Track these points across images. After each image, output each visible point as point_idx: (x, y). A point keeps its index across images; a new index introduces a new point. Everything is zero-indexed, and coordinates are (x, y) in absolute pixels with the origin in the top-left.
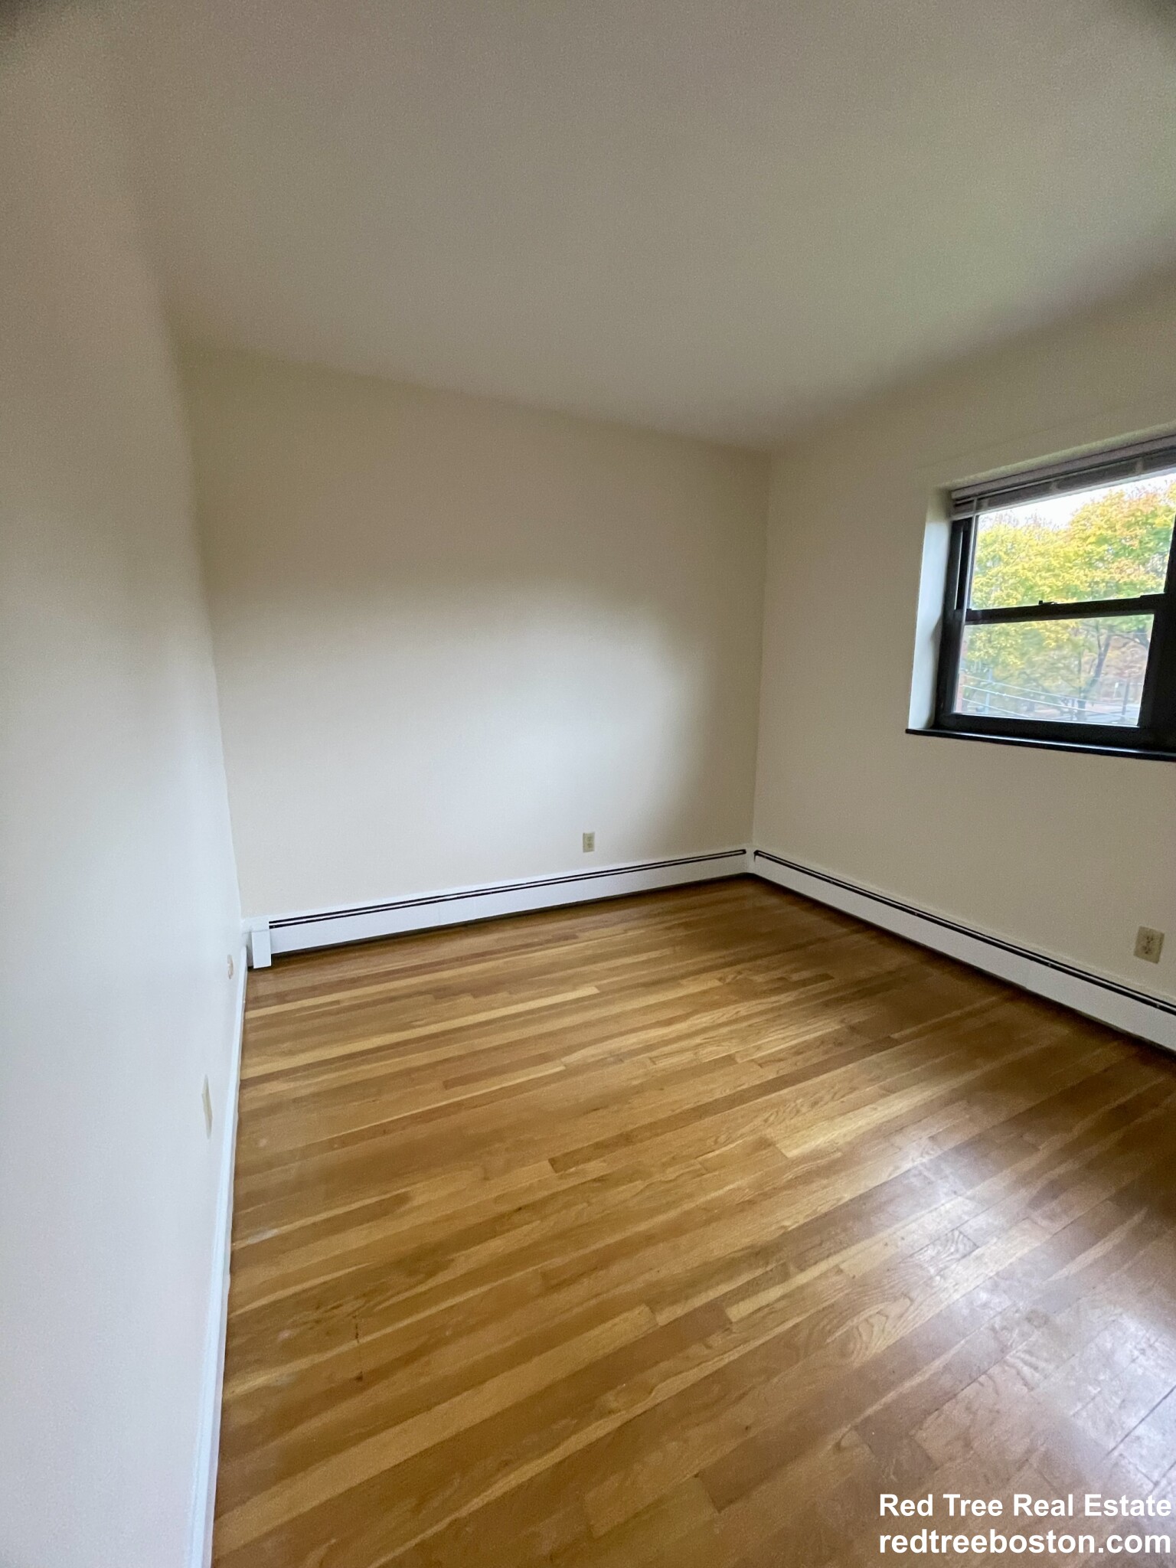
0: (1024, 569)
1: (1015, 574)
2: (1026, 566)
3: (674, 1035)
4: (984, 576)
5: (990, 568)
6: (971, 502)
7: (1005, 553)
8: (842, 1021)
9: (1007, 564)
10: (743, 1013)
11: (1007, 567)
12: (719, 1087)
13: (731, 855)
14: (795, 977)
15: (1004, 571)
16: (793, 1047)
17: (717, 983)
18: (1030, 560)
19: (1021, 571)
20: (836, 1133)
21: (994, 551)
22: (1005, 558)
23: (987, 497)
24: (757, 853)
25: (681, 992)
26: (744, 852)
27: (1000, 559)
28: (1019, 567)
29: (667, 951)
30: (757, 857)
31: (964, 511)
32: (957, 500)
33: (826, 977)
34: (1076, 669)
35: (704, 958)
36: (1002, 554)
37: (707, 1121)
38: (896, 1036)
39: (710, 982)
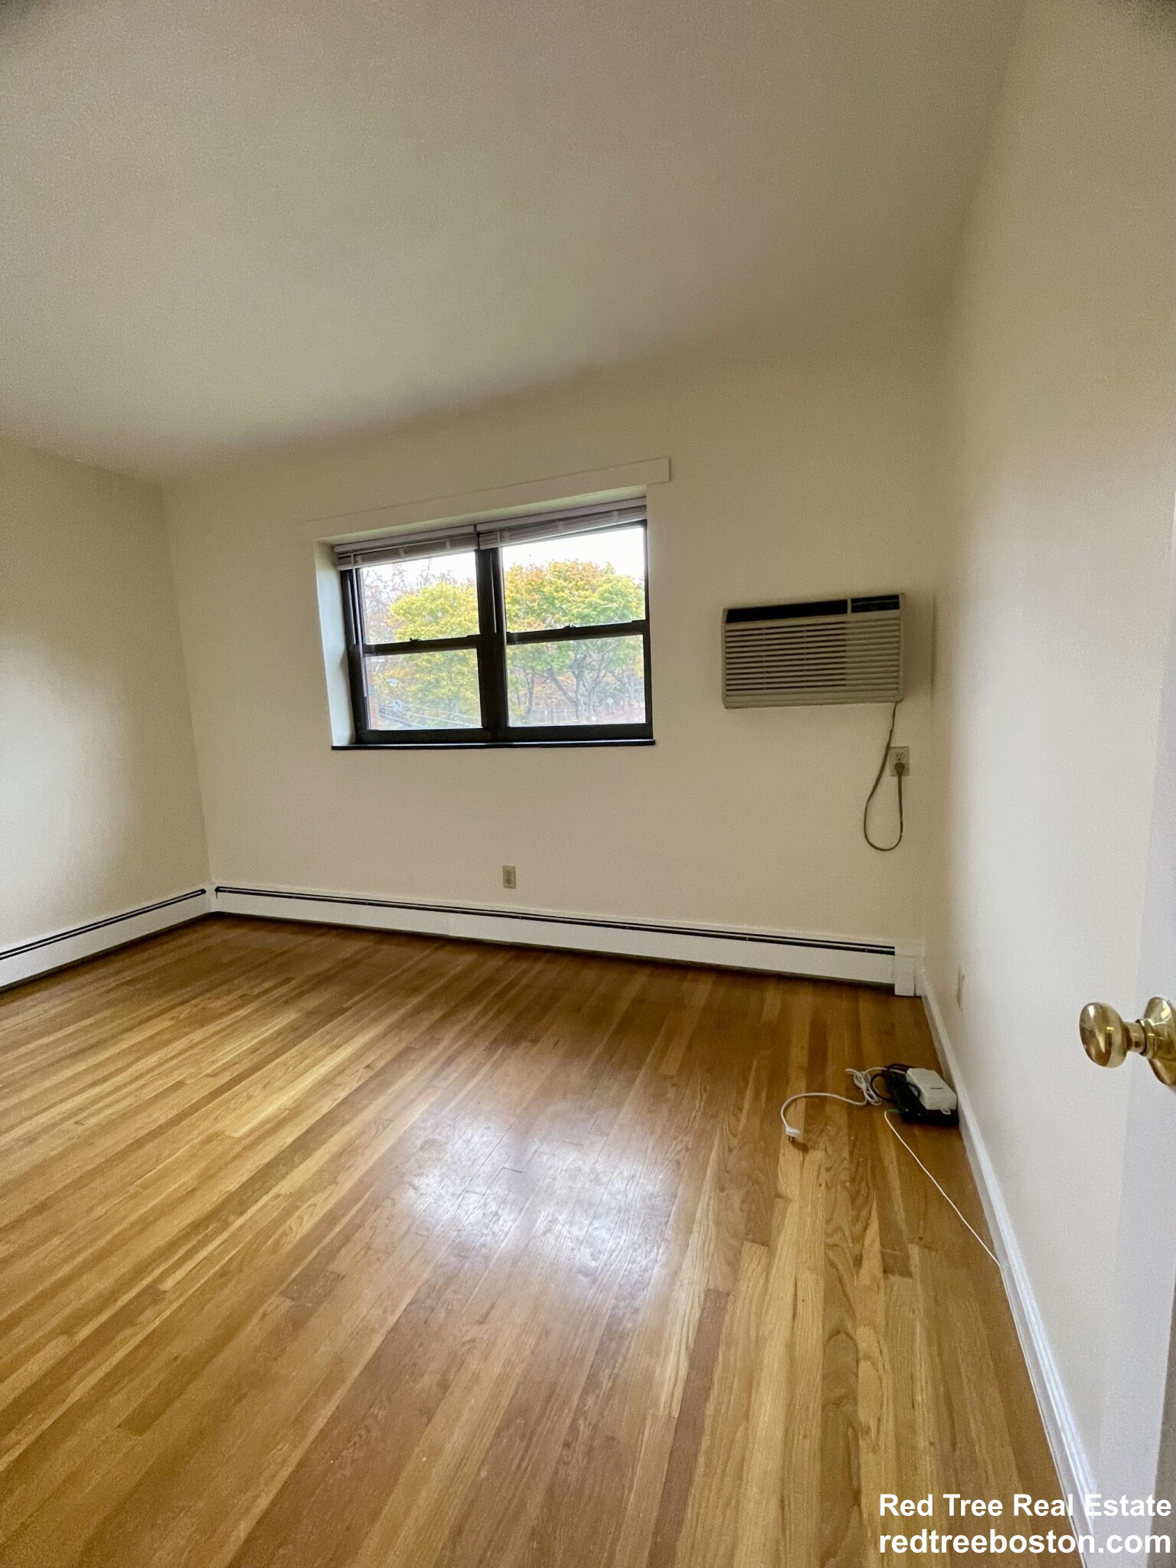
0: (465, 620)
1: (460, 624)
2: (467, 618)
3: (112, 1088)
4: (437, 625)
5: (441, 618)
6: (350, 556)
7: (450, 606)
8: (300, 1010)
9: (453, 615)
10: (197, 1039)
11: (454, 618)
12: (161, 1114)
13: (188, 898)
14: (257, 991)
15: (451, 621)
16: (249, 1049)
17: (168, 1023)
18: (469, 613)
19: (464, 622)
20: (285, 1098)
21: (441, 604)
22: (451, 611)
23: (360, 554)
24: (218, 890)
25: (122, 1046)
26: (203, 891)
27: (448, 612)
28: (462, 619)
29: (107, 1013)
30: (219, 894)
31: (344, 564)
32: (340, 554)
33: (288, 980)
34: (517, 701)
35: (157, 1004)
36: (446, 606)
37: (148, 1148)
38: (345, 1006)
39: (164, 1023)
